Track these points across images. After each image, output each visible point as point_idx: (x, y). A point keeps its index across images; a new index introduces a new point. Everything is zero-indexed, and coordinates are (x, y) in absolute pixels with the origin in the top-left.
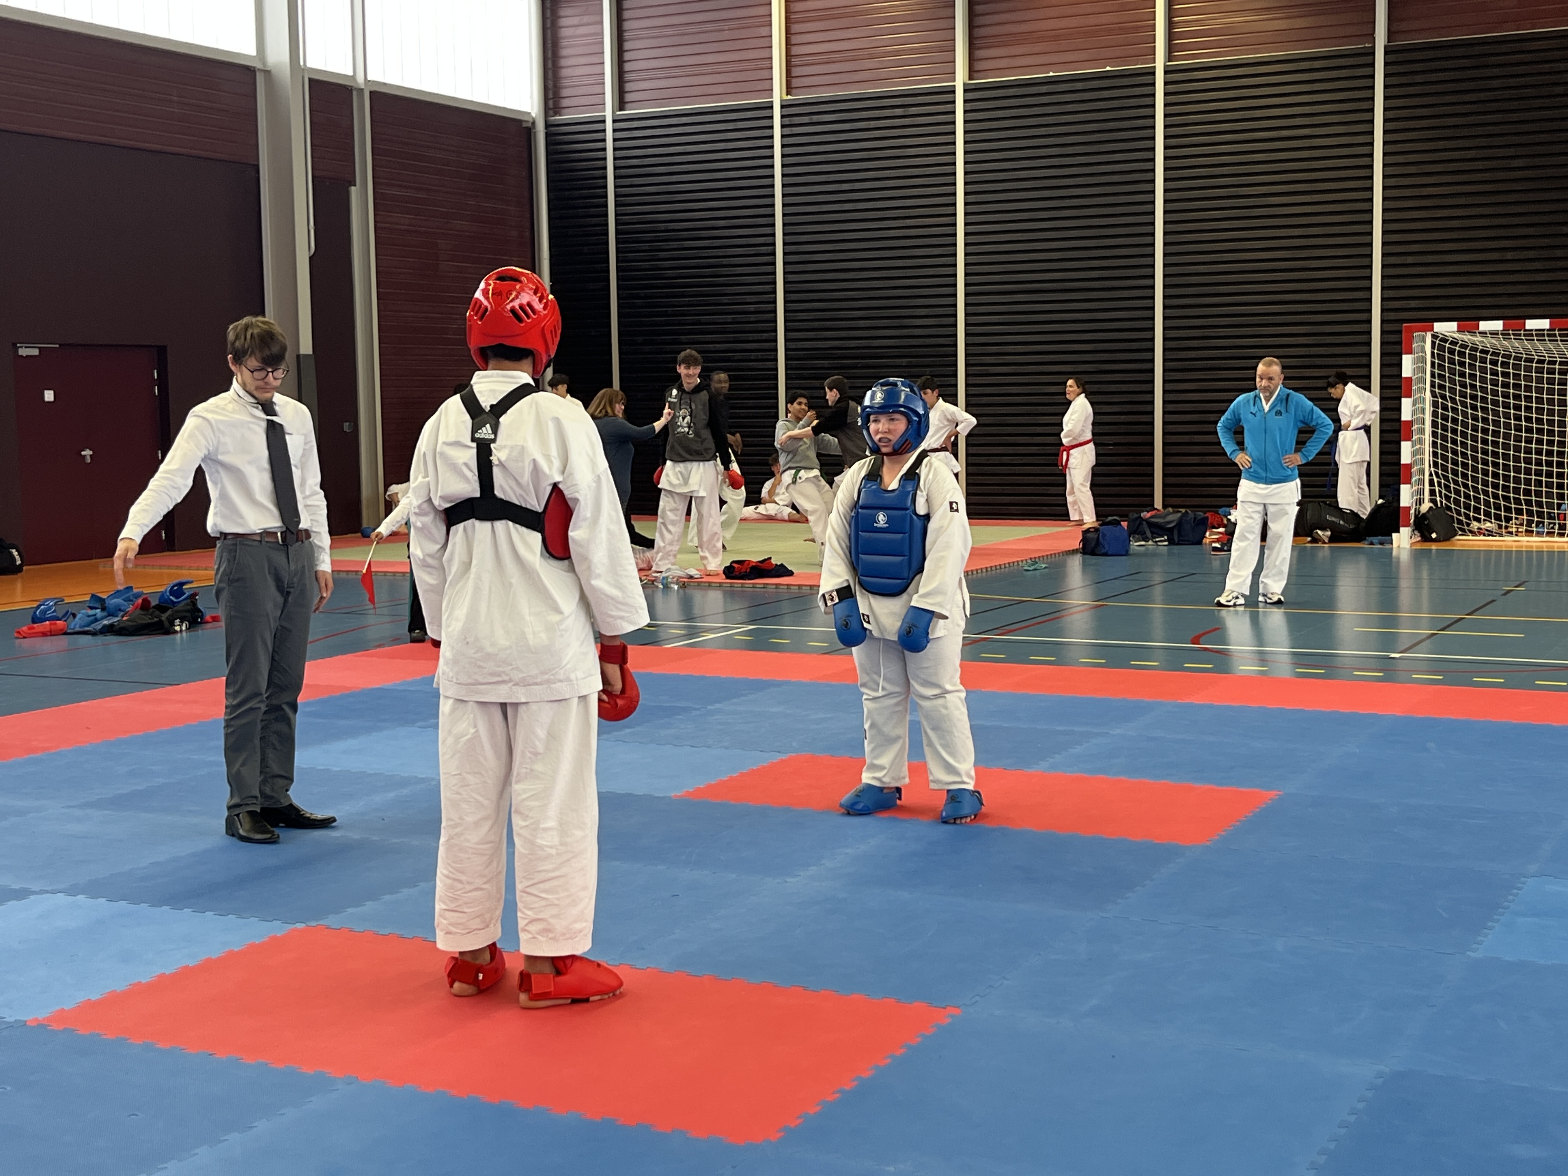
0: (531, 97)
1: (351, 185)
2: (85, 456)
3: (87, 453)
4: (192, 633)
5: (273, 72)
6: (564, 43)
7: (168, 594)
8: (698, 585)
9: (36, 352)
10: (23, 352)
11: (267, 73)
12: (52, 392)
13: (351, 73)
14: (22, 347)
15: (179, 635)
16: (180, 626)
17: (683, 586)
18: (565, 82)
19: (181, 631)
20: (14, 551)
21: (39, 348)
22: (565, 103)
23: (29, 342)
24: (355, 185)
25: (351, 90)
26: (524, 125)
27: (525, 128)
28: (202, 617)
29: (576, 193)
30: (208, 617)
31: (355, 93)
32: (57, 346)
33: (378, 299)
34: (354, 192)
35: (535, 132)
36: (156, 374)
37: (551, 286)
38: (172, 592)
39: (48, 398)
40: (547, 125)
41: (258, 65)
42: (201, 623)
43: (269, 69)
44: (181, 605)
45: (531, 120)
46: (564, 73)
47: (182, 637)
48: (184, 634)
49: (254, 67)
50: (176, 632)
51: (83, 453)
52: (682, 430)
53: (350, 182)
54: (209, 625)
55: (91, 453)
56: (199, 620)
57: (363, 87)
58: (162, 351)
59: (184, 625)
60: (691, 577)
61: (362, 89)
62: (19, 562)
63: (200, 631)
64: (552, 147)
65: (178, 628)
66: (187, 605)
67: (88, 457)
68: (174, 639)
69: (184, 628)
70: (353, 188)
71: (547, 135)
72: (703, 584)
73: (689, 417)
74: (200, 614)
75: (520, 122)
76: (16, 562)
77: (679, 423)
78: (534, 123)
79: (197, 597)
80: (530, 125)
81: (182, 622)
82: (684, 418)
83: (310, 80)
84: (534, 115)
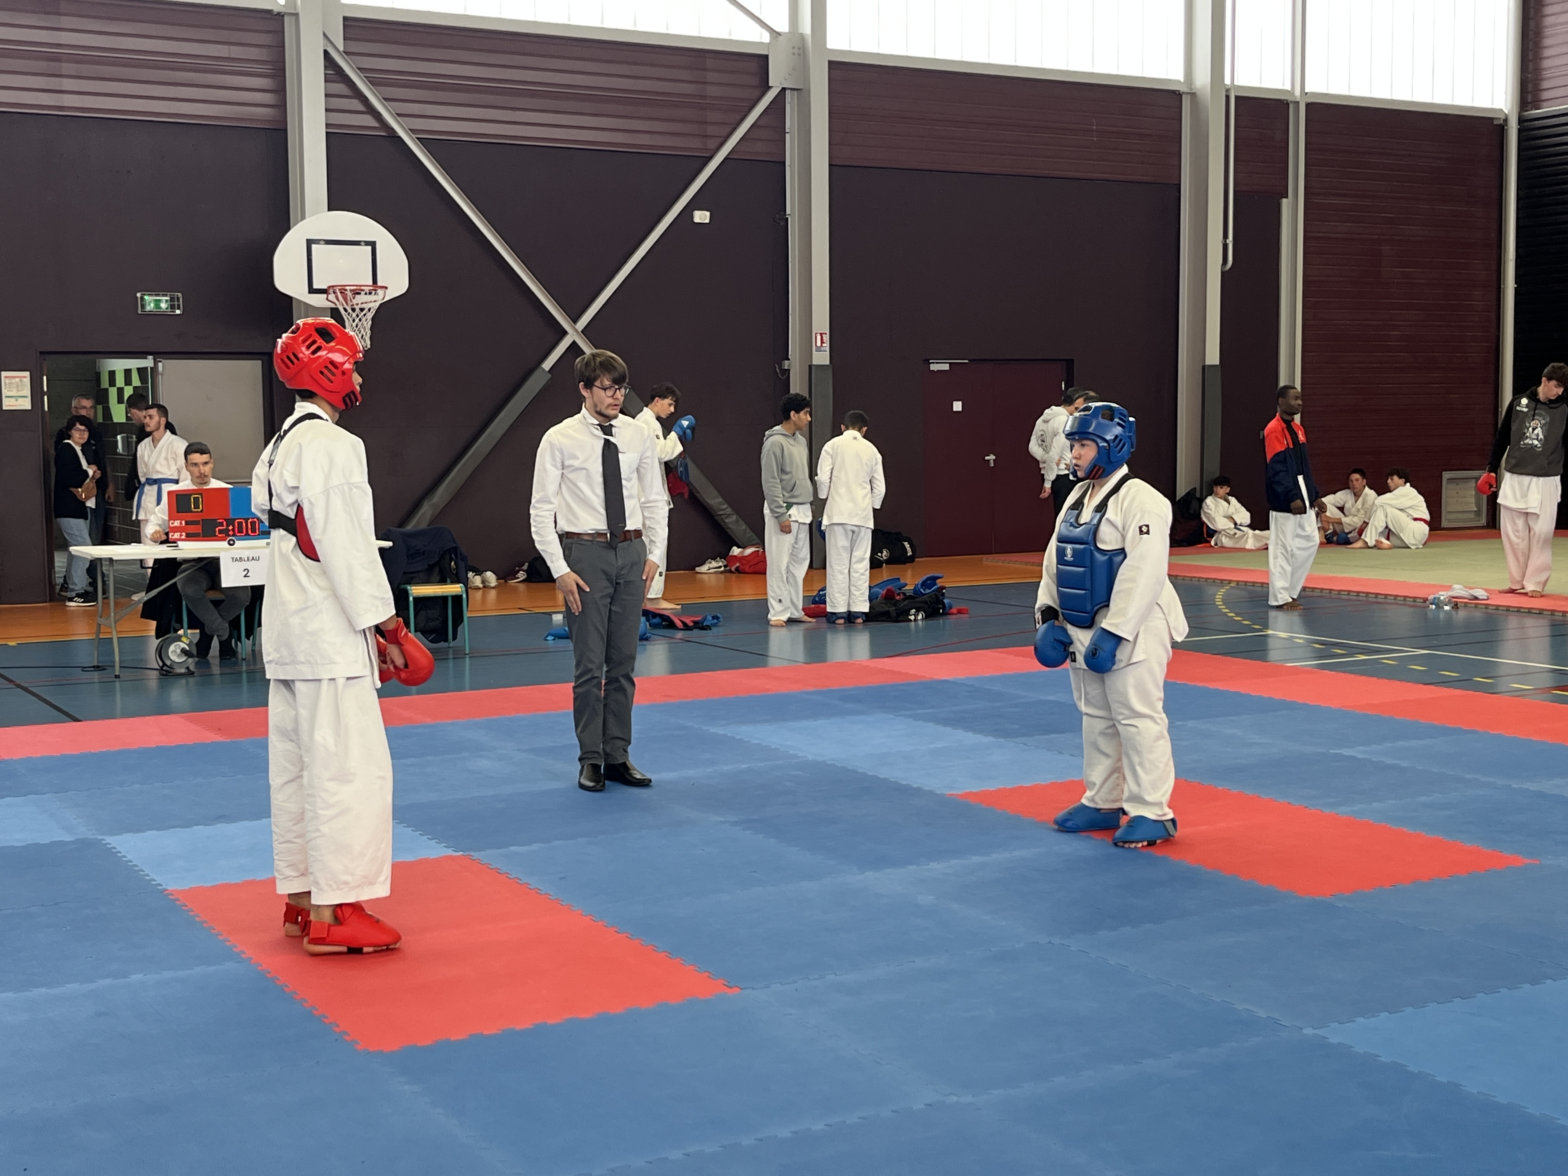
0: (1506, 94)
1: (1282, 197)
2: (989, 460)
3: (992, 457)
4: (928, 622)
5: (1198, 93)
6: (1547, 32)
7: (919, 586)
8: (1475, 607)
9: (946, 367)
10: (934, 367)
11: (1193, 95)
12: (960, 403)
13: (1288, 87)
14: (933, 363)
15: (913, 624)
16: (916, 615)
17: (1456, 606)
18: (1546, 74)
19: (915, 620)
20: (906, 544)
21: (950, 363)
22: (1545, 95)
23: (941, 358)
24: (1287, 197)
25: (1288, 104)
26: (1495, 122)
27: (1497, 125)
28: (944, 608)
29: (1548, 190)
30: (954, 610)
31: (1291, 106)
32: (967, 361)
33: (1303, 308)
34: (1286, 204)
35: (1507, 129)
36: (1063, 386)
37: (1515, 288)
38: (924, 584)
39: (958, 408)
40: (1521, 121)
41: (1183, 89)
42: (944, 614)
43: (1193, 91)
44: (925, 597)
45: (1503, 117)
46: (1546, 63)
47: (917, 626)
48: (920, 623)
49: (1179, 91)
50: (911, 620)
51: (987, 458)
52: (1530, 442)
53: (1282, 194)
54: (954, 616)
55: (994, 457)
56: (941, 611)
57: (1298, 100)
58: (1070, 363)
59: (920, 615)
60: (1476, 598)
61: (1298, 102)
62: (910, 553)
63: (941, 621)
64: (1524, 143)
65: (912, 618)
66: (930, 597)
67: (992, 462)
68: (909, 627)
69: (920, 617)
70: (1284, 200)
71: (1520, 131)
72: (1480, 606)
73: (1539, 429)
74: (940, 606)
75: (1492, 119)
76: (907, 553)
77: (1528, 434)
78: (1506, 120)
79: (944, 591)
80: (1502, 122)
81: (918, 611)
82: (1534, 429)
83: (1237, 97)
84: (1506, 112)
